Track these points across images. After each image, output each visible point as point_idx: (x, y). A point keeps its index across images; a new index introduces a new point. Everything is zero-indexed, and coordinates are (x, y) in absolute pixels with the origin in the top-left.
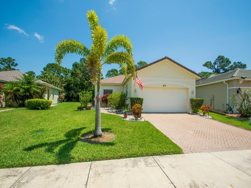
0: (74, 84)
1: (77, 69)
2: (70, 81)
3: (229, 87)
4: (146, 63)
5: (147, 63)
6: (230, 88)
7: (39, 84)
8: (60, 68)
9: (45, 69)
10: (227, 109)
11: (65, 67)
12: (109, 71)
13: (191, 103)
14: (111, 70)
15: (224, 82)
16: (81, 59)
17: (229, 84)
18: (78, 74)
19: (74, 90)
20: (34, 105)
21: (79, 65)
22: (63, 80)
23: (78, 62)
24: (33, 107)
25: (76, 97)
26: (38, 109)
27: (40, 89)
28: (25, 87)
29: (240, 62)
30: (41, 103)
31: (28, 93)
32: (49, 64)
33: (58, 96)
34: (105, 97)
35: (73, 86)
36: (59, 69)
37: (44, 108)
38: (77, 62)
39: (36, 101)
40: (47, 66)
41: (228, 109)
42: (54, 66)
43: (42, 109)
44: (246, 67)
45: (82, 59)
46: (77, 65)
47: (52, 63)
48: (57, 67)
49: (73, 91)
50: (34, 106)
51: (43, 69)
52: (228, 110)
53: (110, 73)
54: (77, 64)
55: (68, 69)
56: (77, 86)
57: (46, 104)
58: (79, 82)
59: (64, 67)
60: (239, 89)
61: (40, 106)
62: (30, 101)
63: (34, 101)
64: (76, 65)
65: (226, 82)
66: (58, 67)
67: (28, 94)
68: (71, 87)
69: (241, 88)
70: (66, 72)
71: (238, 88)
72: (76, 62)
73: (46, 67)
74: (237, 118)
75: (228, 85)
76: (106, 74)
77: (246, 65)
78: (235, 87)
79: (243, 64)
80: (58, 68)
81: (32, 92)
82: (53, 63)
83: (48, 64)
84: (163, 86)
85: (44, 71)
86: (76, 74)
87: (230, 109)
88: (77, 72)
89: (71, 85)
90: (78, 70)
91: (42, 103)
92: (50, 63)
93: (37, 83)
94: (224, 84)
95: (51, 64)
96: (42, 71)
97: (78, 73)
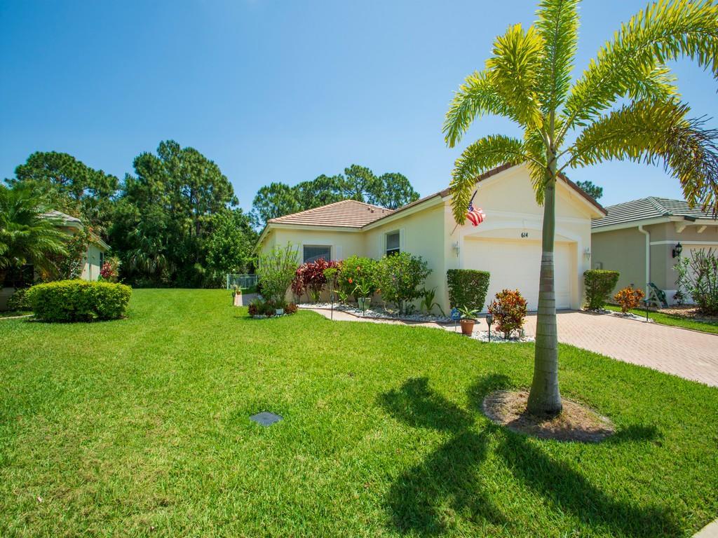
0: (142, 227)
1: (151, 175)
2: (127, 216)
3: (650, 241)
4: (369, 171)
5: (373, 173)
6: (652, 243)
7: (58, 224)
8: (82, 171)
9: (20, 172)
10: (654, 296)
11: (97, 170)
12: (263, 190)
13: (587, 283)
14: (269, 185)
15: (640, 229)
16: (162, 144)
17: (650, 233)
18: (156, 192)
19: (145, 248)
20: (69, 304)
21: (157, 163)
22: (95, 214)
23: (152, 154)
24: (66, 310)
25: (152, 270)
26: (87, 319)
27: (64, 240)
28: (12, 234)
29: (590, 183)
30: (99, 296)
31: (21, 259)
32: (37, 153)
33: (99, 267)
34: (316, 270)
35: (142, 233)
36: (79, 173)
37: (109, 314)
38: (150, 154)
39: (76, 290)
40: (29, 160)
41: (656, 297)
42: (57, 161)
43: (104, 317)
44: (602, 195)
45: (164, 145)
46: (150, 165)
47: (50, 151)
48: (70, 165)
49: (142, 252)
50: (71, 308)
51: (14, 170)
52: (655, 300)
53: (266, 196)
54: (152, 160)
55: (110, 176)
56: (154, 235)
57: (117, 297)
58: (162, 222)
59: (92, 167)
60: (679, 246)
61: (93, 308)
62: (49, 291)
63: (70, 291)
64: (149, 162)
65: (644, 227)
66: (73, 165)
67: (21, 262)
68: (133, 238)
69: (681, 243)
70: (104, 186)
71: (676, 243)
72: (145, 154)
73: (26, 166)
74: (694, 318)
75: (648, 236)
76: (254, 199)
77: (601, 189)
78: (668, 242)
79: (595, 187)
80: (75, 169)
81: (39, 254)
82: (53, 152)
83: (34, 153)
84: (522, 236)
85: (17, 180)
86: (151, 194)
87: (660, 296)
88: (154, 187)
89: (131, 230)
90: (156, 180)
91: (103, 297)
92: (40, 151)
93: (51, 221)
94: (639, 232)
95: (48, 154)
96: (10, 178)
97: (159, 190)
